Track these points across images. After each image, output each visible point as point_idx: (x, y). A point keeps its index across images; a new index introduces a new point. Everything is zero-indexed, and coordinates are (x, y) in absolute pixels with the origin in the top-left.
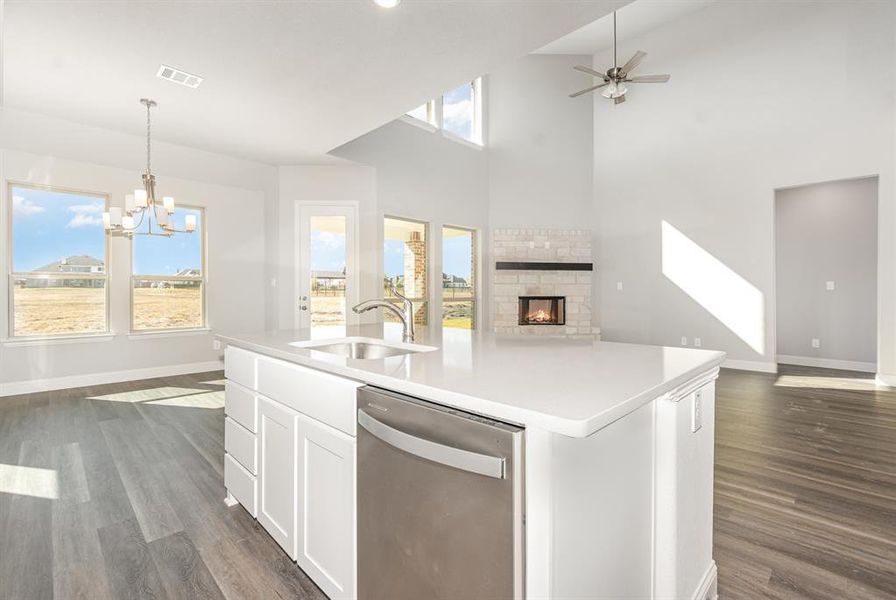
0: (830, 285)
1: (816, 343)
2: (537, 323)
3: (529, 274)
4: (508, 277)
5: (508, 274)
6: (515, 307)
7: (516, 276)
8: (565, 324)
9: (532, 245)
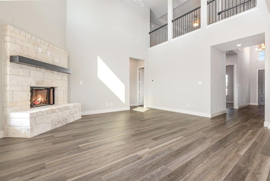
3: (38, 71)
4: (22, 70)
5: (22, 68)
6: (28, 95)
7: (29, 71)
8: (54, 103)
9: (40, 50)
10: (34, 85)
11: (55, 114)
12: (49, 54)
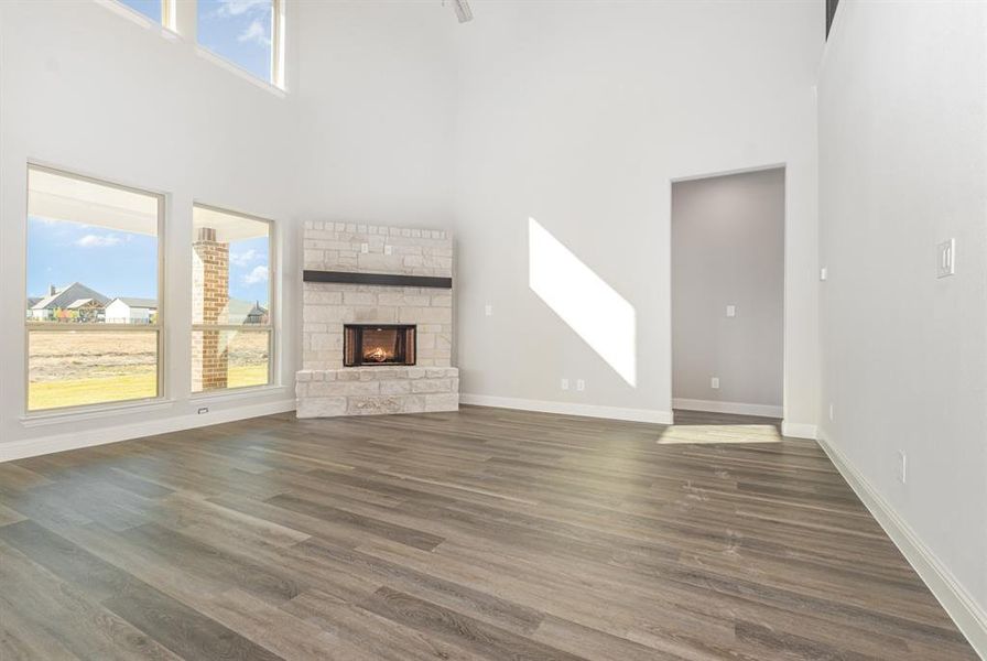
0: (731, 311)
1: (715, 383)
2: (373, 361)
3: (362, 291)
4: (327, 294)
5: (327, 291)
6: (338, 340)
7: (340, 294)
8: (415, 364)
9: (365, 248)
10: (351, 321)
11: (357, 383)
12: (388, 253)
